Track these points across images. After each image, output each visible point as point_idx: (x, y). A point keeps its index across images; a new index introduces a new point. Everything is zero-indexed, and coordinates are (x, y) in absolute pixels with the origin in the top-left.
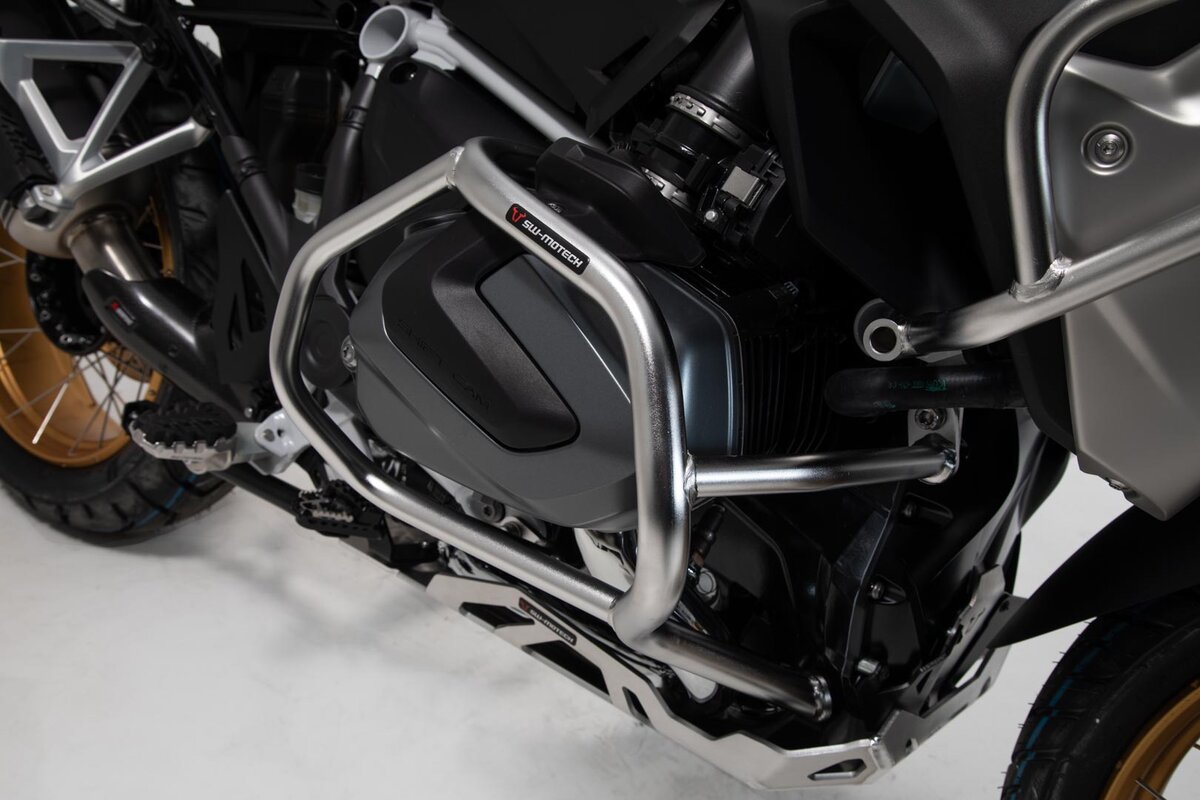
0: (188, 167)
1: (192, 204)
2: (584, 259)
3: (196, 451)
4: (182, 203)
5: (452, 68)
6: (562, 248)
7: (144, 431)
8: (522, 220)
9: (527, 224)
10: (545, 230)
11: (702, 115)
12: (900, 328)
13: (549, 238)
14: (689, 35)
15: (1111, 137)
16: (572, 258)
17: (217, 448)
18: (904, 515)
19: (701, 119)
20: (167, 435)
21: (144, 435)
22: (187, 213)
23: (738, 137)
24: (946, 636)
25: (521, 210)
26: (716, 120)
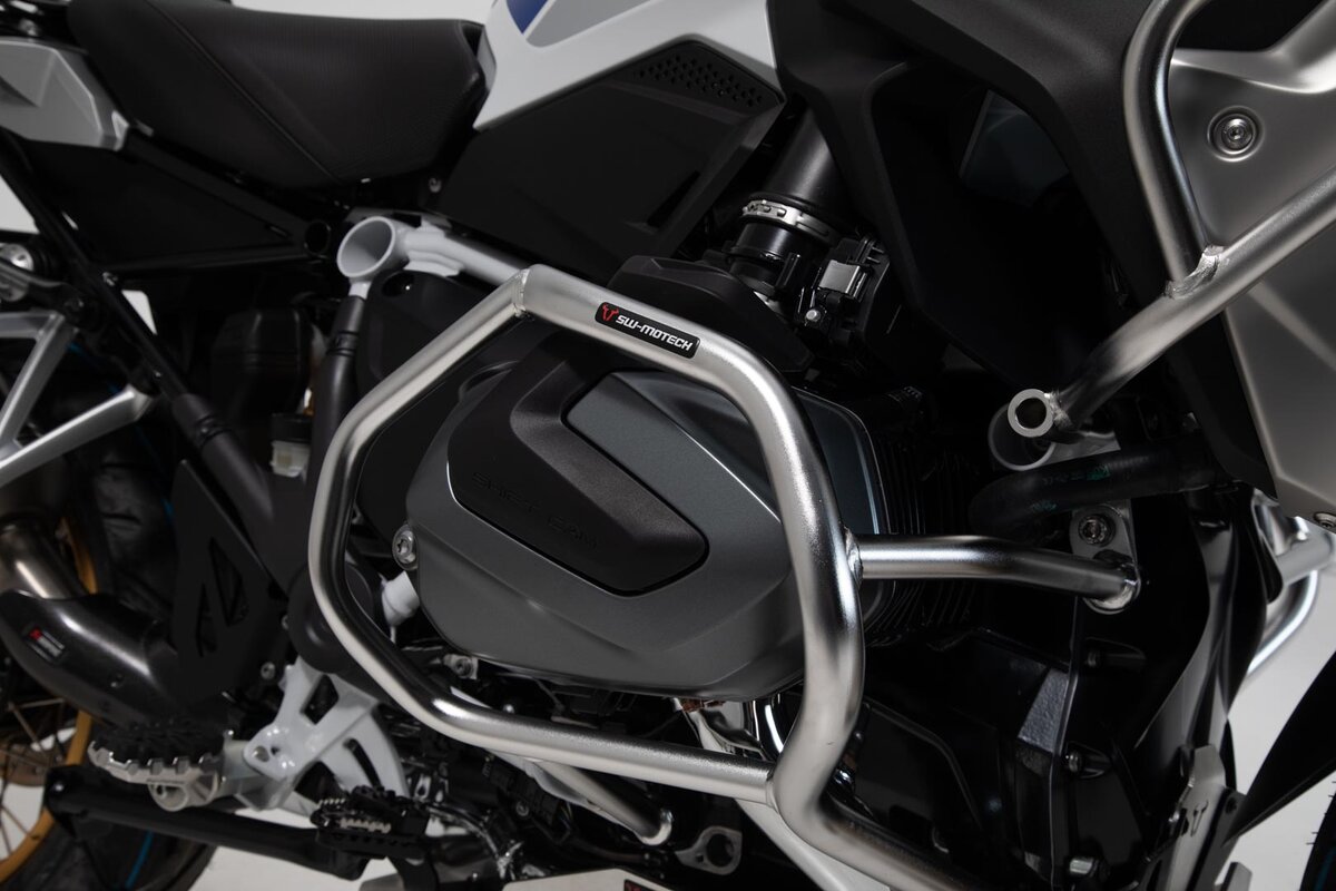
0: (111, 465)
1: (121, 509)
2: (694, 340)
3: (177, 772)
4: (106, 509)
5: (454, 273)
6: (666, 334)
7: (110, 750)
8: (616, 316)
9: (622, 320)
10: (643, 320)
11: (783, 216)
12: (1047, 396)
13: (649, 328)
14: (752, 142)
15: (1236, 122)
16: (680, 343)
17: (202, 767)
18: (1087, 666)
19: (783, 220)
20: (142, 749)
21: (111, 754)
22: (114, 522)
23: (827, 234)
24: (1168, 826)
25: (611, 307)
26: (800, 219)
